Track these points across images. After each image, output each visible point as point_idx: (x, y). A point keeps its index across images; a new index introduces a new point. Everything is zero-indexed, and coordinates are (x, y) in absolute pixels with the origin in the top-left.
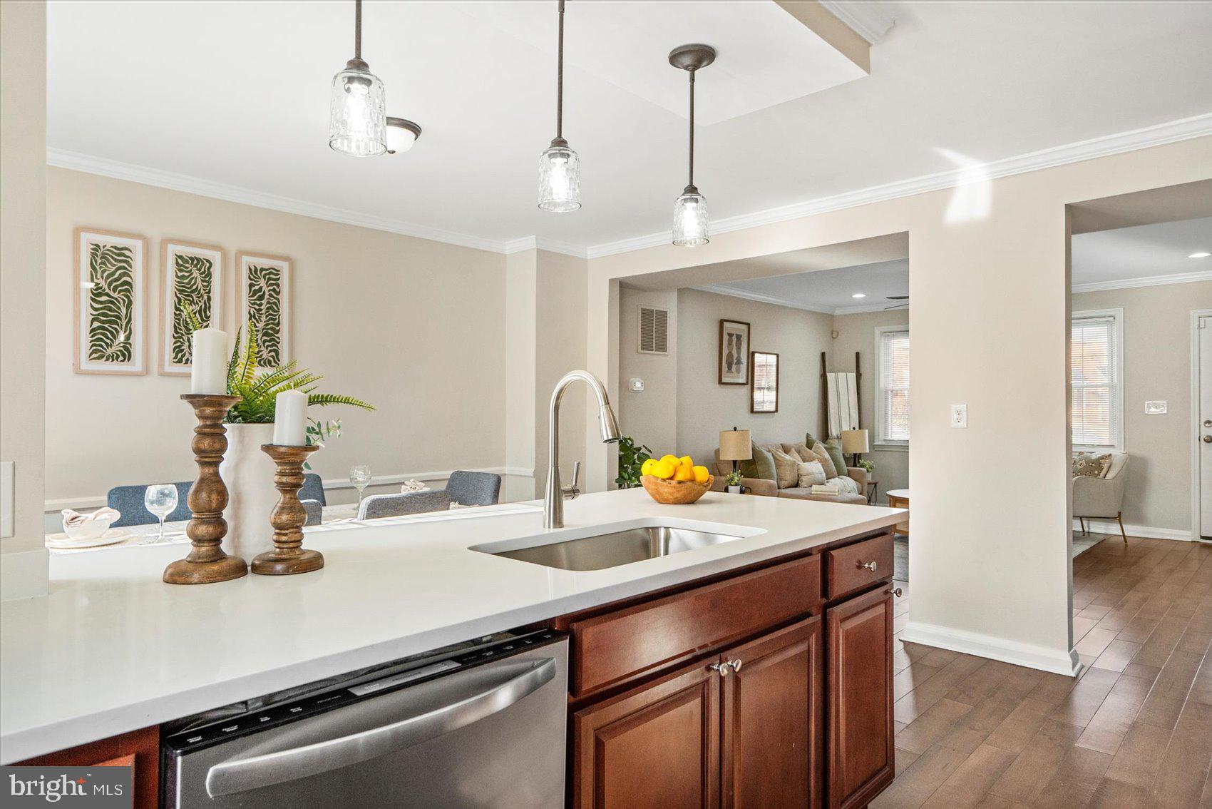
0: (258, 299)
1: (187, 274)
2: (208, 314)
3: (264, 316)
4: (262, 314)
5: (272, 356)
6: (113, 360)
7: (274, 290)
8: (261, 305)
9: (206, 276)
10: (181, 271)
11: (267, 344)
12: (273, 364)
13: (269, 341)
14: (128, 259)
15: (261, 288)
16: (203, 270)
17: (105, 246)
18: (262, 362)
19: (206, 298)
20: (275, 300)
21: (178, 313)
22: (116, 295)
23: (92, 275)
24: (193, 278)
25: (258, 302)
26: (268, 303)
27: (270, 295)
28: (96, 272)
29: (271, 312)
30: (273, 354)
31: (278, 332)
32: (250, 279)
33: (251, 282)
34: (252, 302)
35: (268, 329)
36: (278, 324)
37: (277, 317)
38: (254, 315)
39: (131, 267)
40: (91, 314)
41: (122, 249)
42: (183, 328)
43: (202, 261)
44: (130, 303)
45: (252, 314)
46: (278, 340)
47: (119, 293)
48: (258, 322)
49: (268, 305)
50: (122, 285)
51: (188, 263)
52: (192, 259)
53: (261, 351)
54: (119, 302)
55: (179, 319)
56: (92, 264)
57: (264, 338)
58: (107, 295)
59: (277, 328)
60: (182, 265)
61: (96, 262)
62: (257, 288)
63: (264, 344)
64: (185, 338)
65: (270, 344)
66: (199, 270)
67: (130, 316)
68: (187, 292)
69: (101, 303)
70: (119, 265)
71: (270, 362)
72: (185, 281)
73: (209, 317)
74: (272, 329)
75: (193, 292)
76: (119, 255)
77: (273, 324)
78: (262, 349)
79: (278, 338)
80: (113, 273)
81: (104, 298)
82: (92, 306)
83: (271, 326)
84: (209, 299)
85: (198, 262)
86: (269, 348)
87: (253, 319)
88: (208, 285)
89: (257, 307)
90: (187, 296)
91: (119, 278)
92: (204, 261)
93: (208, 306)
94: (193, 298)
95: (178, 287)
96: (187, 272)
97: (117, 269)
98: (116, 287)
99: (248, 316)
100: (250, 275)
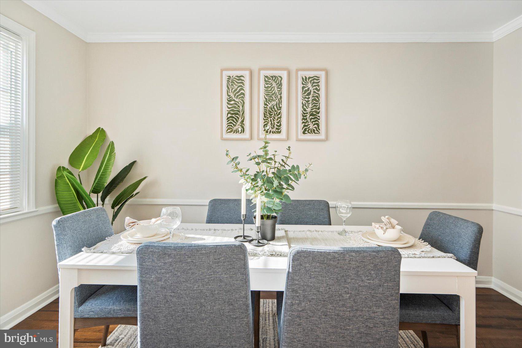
0: (307, 95)
1: (270, 85)
2: (281, 106)
3: (311, 104)
4: (309, 103)
5: (316, 127)
6: (236, 133)
7: (316, 89)
8: (309, 98)
9: (279, 85)
10: (267, 84)
11: (312, 120)
12: (316, 132)
13: (314, 119)
14: (243, 81)
15: (309, 88)
16: (278, 82)
17: (233, 76)
18: (310, 131)
19: (279, 97)
20: (317, 95)
21: (265, 106)
22: (237, 100)
23: (227, 91)
24: (272, 87)
25: (307, 97)
26: (313, 97)
27: (314, 92)
28: (229, 90)
29: (315, 102)
30: (316, 126)
31: (318, 113)
32: (303, 84)
33: (303, 85)
34: (304, 97)
35: (313, 112)
36: (319, 109)
37: (318, 104)
38: (305, 103)
39: (244, 85)
40: (227, 111)
41: (240, 77)
42: (268, 114)
43: (277, 77)
44: (244, 103)
45: (304, 103)
46: (319, 118)
47: (239, 99)
48: (307, 108)
49: (313, 98)
50: (240, 95)
51: (270, 80)
52: (272, 77)
53: (309, 125)
54: (239, 103)
55: (266, 110)
56: (227, 86)
57: (311, 117)
58: (234, 100)
59: (318, 111)
60: (267, 81)
61: (229, 85)
62: (306, 88)
63: (311, 120)
64: (269, 120)
65: (314, 120)
66: (276, 82)
67: (244, 110)
68: (270, 95)
69: (231, 104)
70: (239, 85)
71: (314, 131)
72: (269, 89)
73: (281, 107)
74: (315, 112)
75: (273, 95)
76: (238, 80)
77: (316, 108)
78: (309, 123)
79: (319, 117)
80: (236, 90)
81: (233, 102)
82: (227, 106)
83: (314, 110)
84: (281, 97)
85: (275, 78)
86: (314, 123)
87: (304, 107)
88: (280, 90)
89: (306, 100)
90: (270, 97)
91: (239, 92)
92: (278, 77)
93: (280, 102)
94: (273, 98)
95: (266, 93)
96: (270, 84)
97: (238, 87)
98: (238, 96)
99: (302, 105)
100: (302, 82)
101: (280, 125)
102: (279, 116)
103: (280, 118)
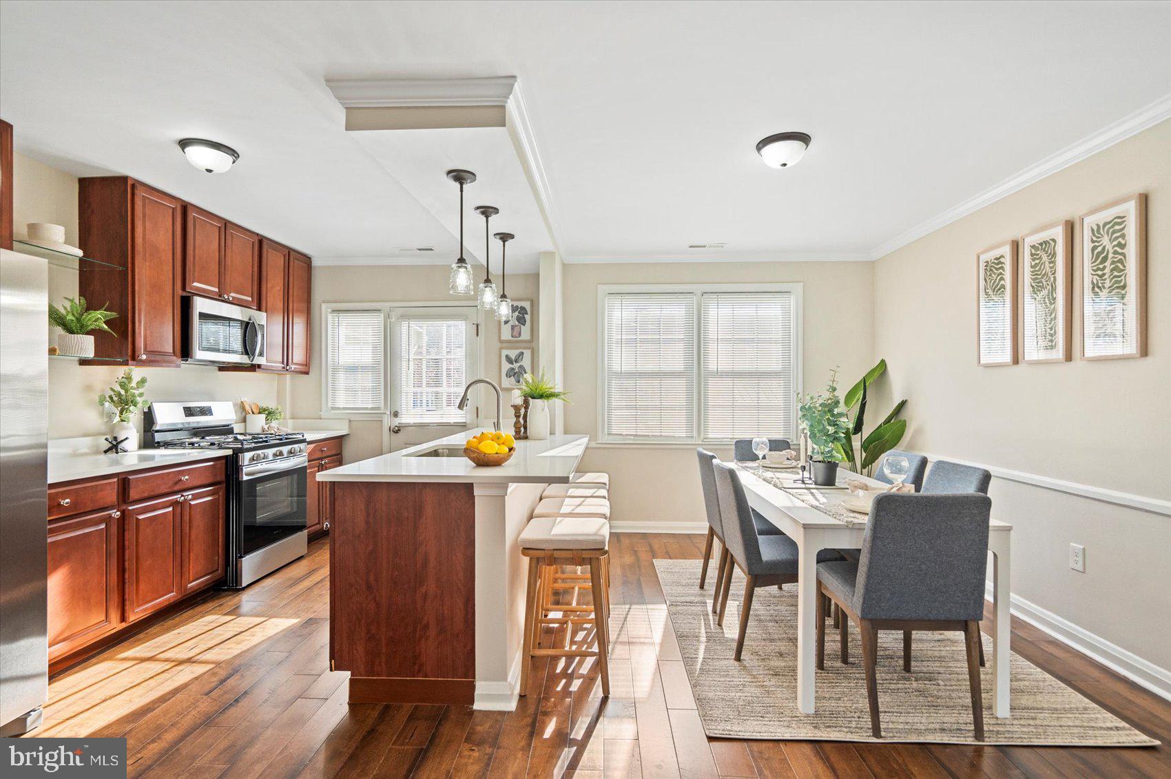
0: (1101, 263)
1: (1037, 261)
2: (1055, 295)
3: (1108, 281)
4: (1106, 279)
5: (1119, 329)
7: (1119, 245)
8: (1105, 267)
9: (1052, 257)
10: (1034, 260)
11: (1112, 314)
12: (1120, 338)
13: (1114, 311)
14: (1003, 265)
15: (1104, 248)
16: (1049, 251)
17: (991, 260)
19: (1052, 279)
20: (1120, 257)
22: (996, 299)
23: (985, 287)
24: (1042, 263)
25: (1101, 266)
26: (1113, 263)
27: (1115, 252)
28: (987, 284)
29: (1116, 273)
30: (1119, 325)
31: (1124, 297)
32: (1093, 241)
33: (1093, 244)
34: (1095, 268)
35: (1113, 296)
36: (1124, 286)
37: (1123, 277)
38: (1097, 281)
39: (1004, 272)
41: (999, 258)
43: (1049, 242)
45: (1095, 282)
47: (999, 296)
48: (1101, 291)
49: (1112, 266)
50: (999, 289)
51: (1039, 250)
52: (1041, 244)
53: (1106, 325)
56: (985, 279)
58: (993, 300)
59: (1123, 292)
60: (1035, 254)
61: (987, 276)
62: (1099, 249)
63: (1109, 314)
66: (1046, 253)
67: (1005, 314)
68: (1039, 279)
69: (989, 308)
70: (998, 272)
72: (1037, 269)
73: (1055, 299)
74: (1118, 294)
75: (1042, 278)
76: (997, 264)
77: (1118, 288)
78: (1106, 322)
80: (995, 281)
83: (1116, 291)
84: (1055, 278)
85: (1046, 245)
87: (1097, 290)
88: (1053, 266)
89: (1100, 273)
90: (1038, 283)
91: (997, 285)
92: (1051, 242)
93: (1054, 289)
94: (1042, 283)
95: (1033, 277)
96: (1038, 259)
97: (997, 277)
98: (997, 291)
99: (1091, 286)
100: (1092, 238)
101: (1055, 332)
102: (1053, 316)
103: (1055, 318)
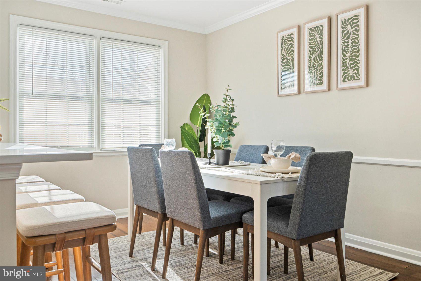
0: (347, 39)
1: (313, 37)
2: (322, 56)
3: (350, 48)
4: (349, 47)
5: (355, 73)
7: (356, 30)
8: (349, 41)
9: (321, 35)
10: (311, 36)
11: (352, 65)
12: (356, 78)
13: (353, 64)
14: (293, 39)
15: (348, 31)
16: (319, 32)
17: (285, 36)
18: (349, 78)
19: (321, 47)
20: (356, 36)
21: (310, 59)
22: (288, 58)
23: (282, 51)
24: (316, 38)
25: (347, 41)
26: (353, 39)
27: (354, 34)
28: (283, 49)
29: (354, 45)
30: (356, 71)
31: (358, 56)
32: (342, 28)
34: (343, 42)
35: (352, 56)
36: (358, 51)
37: (358, 47)
39: (293, 43)
40: (282, 69)
41: (291, 35)
42: (312, 67)
44: (293, 59)
45: (344, 49)
46: (358, 62)
47: (290, 56)
48: (347, 53)
49: (352, 41)
50: (290, 52)
51: (313, 31)
52: (315, 28)
53: (349, 71)
54: (290, 61)
55: (310, 63)
56: (282, 46)
57: (351, 62)
58: (287, 59)
59: (358, 54)
60: (311, 33)
61: (283, 45)
62: (346, 32)
63: (350, 66)
64: (313, 72)
65: (354, 65)
66: (318, 33)
67: (293, 66)
68: (313, 47)
69: (284, 63)
70: (290, 43)
71: (354, 77)
72: (312, 41)
74: (355, 55)
75: (315, 46)
76: (289, 38)
77: (355, 52)
78: (349, 70)
79: (359, 60)
80: (288, 48)
81: (286, 60)
82: (282, 65)
83: (354, 53)
84: (322, 47)
85: (318, 28)
86: (353, 68)
87: (344, 53)
88: (322, 40)
89: (346, 44)
90: (313, 49)
91: (289, 50)
92: (320, 27)
93: (322, 52)
94: (316, 49)
95: (310, 46)
96: (313, 36)
97: (289, 46)
98: (289, 54)
99: (341, 51)
100: (342, 26)
101: (322, 76)
102: (321, 67)
103: (322, 68)
